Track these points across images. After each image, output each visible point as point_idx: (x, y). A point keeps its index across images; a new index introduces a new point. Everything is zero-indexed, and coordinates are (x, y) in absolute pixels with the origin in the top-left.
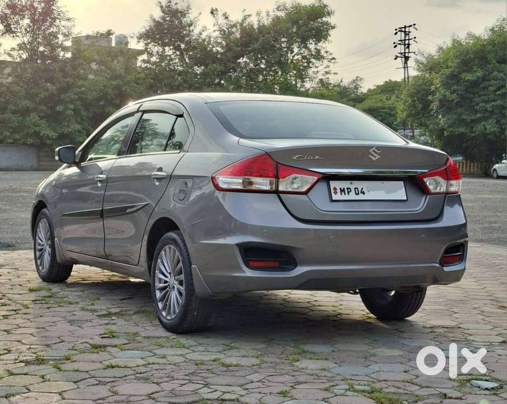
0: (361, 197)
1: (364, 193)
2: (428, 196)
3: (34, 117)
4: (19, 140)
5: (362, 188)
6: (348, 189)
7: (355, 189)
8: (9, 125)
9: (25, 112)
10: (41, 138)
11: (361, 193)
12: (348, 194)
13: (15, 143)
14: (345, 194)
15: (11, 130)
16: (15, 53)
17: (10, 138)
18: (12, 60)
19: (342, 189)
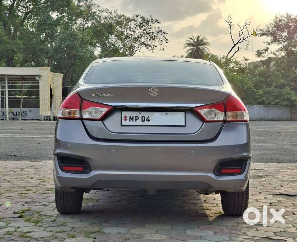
0: (146, 123)
1: (149, 120)
2: (205, 123)
3: (287, 89)
4: (279, 103)
5: (148, 117)
6: (136, 117)
7: (142, 117)
8: (272, 94)
9: (282, 87)
10: (291, 101)
11: (147, 120)
12: (136, 121)
13: (276, 104)
14: (133, 121)
15: (274, 97)
16: (277, 53)
17: (273, 102)
18: (276, 57)
19: (131, 117)
